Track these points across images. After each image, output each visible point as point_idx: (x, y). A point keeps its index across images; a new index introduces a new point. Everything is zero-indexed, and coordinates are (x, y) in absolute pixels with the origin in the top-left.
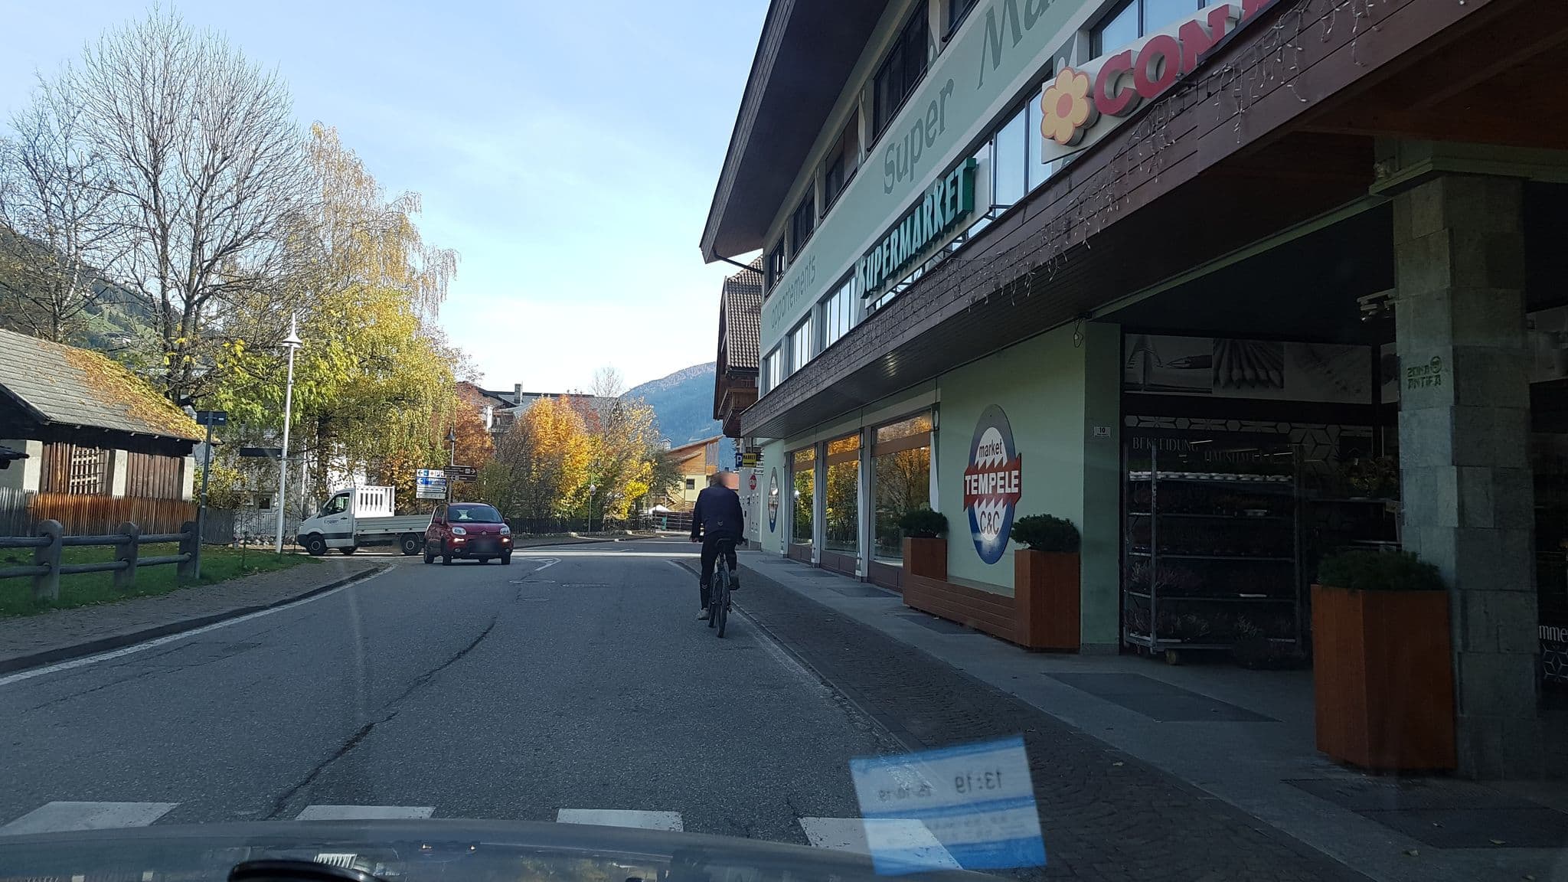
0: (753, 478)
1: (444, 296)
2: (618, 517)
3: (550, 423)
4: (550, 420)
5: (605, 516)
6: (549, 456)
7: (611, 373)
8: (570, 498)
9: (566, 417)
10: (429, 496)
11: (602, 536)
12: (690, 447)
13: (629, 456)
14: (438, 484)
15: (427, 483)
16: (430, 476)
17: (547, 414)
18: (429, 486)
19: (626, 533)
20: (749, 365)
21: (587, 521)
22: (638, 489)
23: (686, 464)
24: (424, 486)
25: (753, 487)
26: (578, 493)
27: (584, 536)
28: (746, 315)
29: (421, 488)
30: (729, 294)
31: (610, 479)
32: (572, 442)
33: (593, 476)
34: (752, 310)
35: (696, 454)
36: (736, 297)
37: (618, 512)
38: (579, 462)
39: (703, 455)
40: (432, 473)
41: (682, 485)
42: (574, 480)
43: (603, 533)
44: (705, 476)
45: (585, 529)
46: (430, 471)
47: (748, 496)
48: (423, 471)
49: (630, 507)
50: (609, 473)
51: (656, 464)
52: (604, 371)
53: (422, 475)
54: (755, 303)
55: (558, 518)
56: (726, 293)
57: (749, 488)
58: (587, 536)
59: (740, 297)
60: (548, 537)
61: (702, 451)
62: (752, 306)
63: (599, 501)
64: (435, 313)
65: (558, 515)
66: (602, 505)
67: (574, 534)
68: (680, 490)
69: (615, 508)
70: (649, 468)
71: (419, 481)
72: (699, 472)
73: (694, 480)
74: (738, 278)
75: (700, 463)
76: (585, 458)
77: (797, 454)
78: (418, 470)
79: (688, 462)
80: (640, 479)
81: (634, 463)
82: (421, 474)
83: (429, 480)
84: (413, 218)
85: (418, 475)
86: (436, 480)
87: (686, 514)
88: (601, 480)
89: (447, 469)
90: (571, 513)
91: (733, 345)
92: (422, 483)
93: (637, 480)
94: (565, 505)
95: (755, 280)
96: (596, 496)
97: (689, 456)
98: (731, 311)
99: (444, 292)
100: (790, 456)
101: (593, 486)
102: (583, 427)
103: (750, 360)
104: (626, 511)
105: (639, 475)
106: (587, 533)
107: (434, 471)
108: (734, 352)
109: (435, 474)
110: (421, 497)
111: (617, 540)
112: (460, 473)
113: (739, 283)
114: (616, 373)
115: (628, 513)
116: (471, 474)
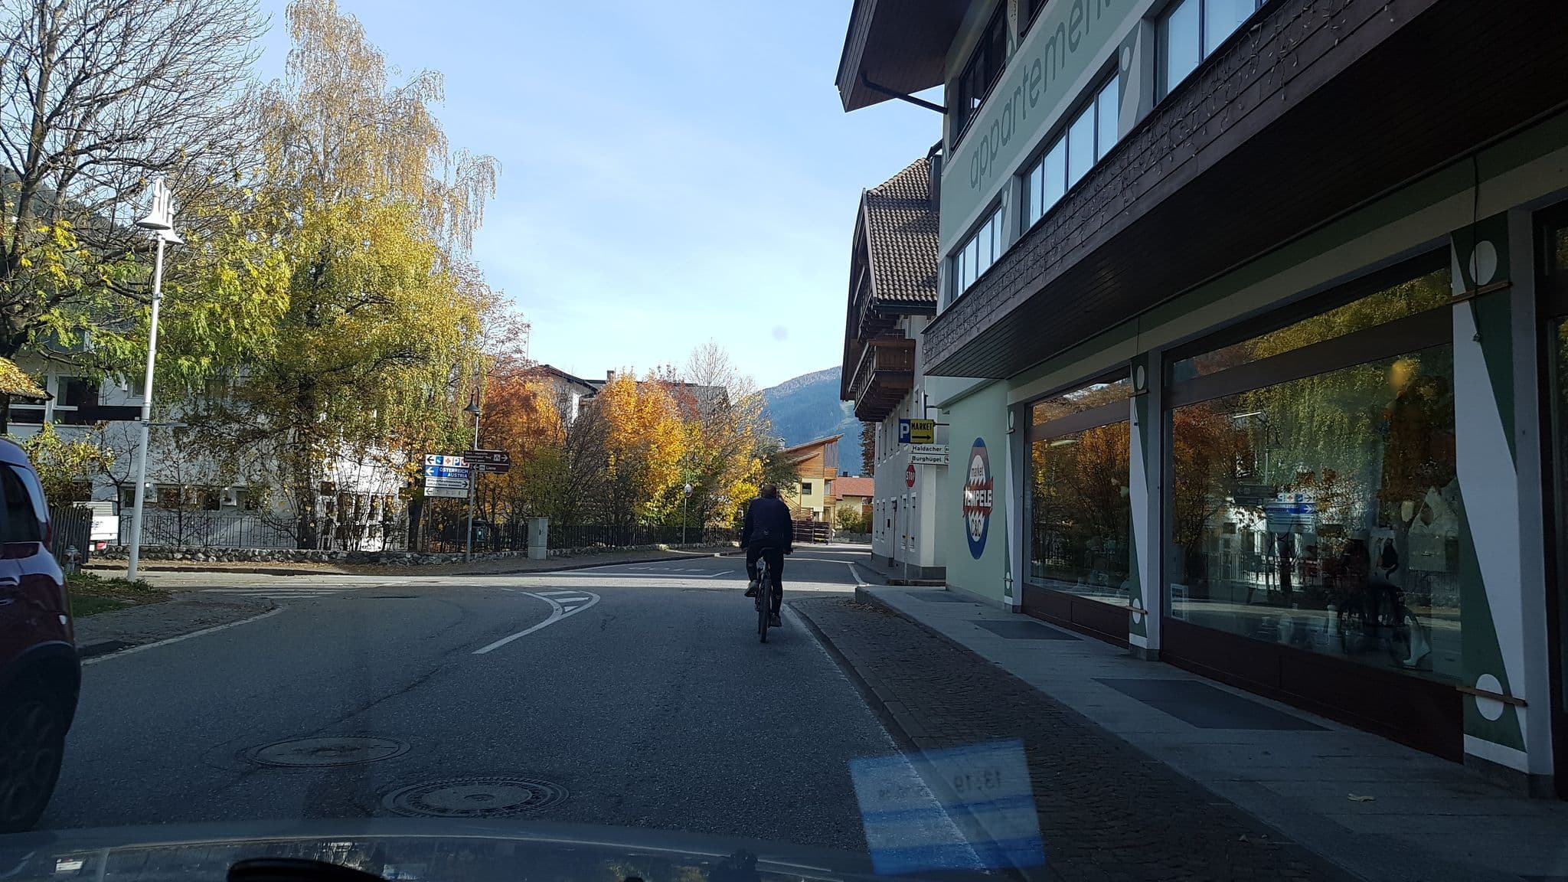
0: (911, 469)
1: (478, 222)
2: (722, 525)
3: (633, 404)
4: (633, 401)
5: (707, 525)
6: (632, 447)
7: (712, 352)
8: (658, 501)
9: (653, 397)
10: (443, 494)
11: (701, 549)
12: (806, 448)
13: (734, 451)
14: (456, 476)
15: (440, 474)
16: (445, 464)
17: (628, 393)
18: (444, 479)
19: (732, 545)
20: (905, 298)
21: (681, 529)
22: (746, 492)
23: (803, 466)
24: (435, 479)
25: (911, 483)
26: (670, 495)
27: (677, 549)
28: (895, 235)
29: (431, 482)
30: (869, 209)
31: (711, 476)
32: (660, 429)
33: (688, 473)
34: (904, 228)
35: (812, 455)
36: (880, 213)
37: (723, 520)
38: (669, 454)
39: (820, 458)
40: (448, 461)
41: (798, 487)
42: (663, 478)
43: (702, 545)
44: (824, 480)
45: (679, 540)
46: (445, 458)
47: (894, 499)
48: (434, 457)
49: (737, 512)
50: (708, 469)
51: (768, 461)
52: (705, 348)
53: (434, 463)
54: (908, 220)
55: (644, 526)
56: (866, 208)
57: (905, 485)
58: (682, 549)
59: (886, 213)
60: (628, 551)
61: (820, 451)
62: (904, 224)
63: (699, 502)
64: (468, 245)
65: (643, 522)
66: (702, 510)
67: (663, 546)
68: (796, 493)
69: (719, 514)
70: (759, 466)
71: (428, 471)
72: (816, 475)
73: (810, 484)
74: (881, 191)
75: (817, 464)
76: (677, 449)
77: (1038, 408)
78: (428, 456)
79: (804, 464)
80: (749, 480)
81: (742, 459)
82: (433, 461)
83: (444, 470)
84: (432, 108)
85: (427, 463)
86: (453, 470)
87: (803, 522)
88: (699, 478)
89: (469, 456)
90: (660, 519)
91: (880, 271)
92: (433, 474)
93: (744, 480)
94: (652, 510)
95: (906, 193)
96: (694, 498)
97: (805, 457)
98: (874, 230)
99: (479, 216)
100: (1024, 411)
101: (688, 486)
102: (674, 410)
103: (907, 290)
104: (732, 518)
105: (748, 475)
106: (680, 545)
107: (451, 458)
108: (881, 280)
109: (451, 462)
110: (431, 494)
111: (717, 555)
112: (487, 461)
113: (883, 196)
114: (720, 351)
115: (734, 520)
116: (501, 461)
